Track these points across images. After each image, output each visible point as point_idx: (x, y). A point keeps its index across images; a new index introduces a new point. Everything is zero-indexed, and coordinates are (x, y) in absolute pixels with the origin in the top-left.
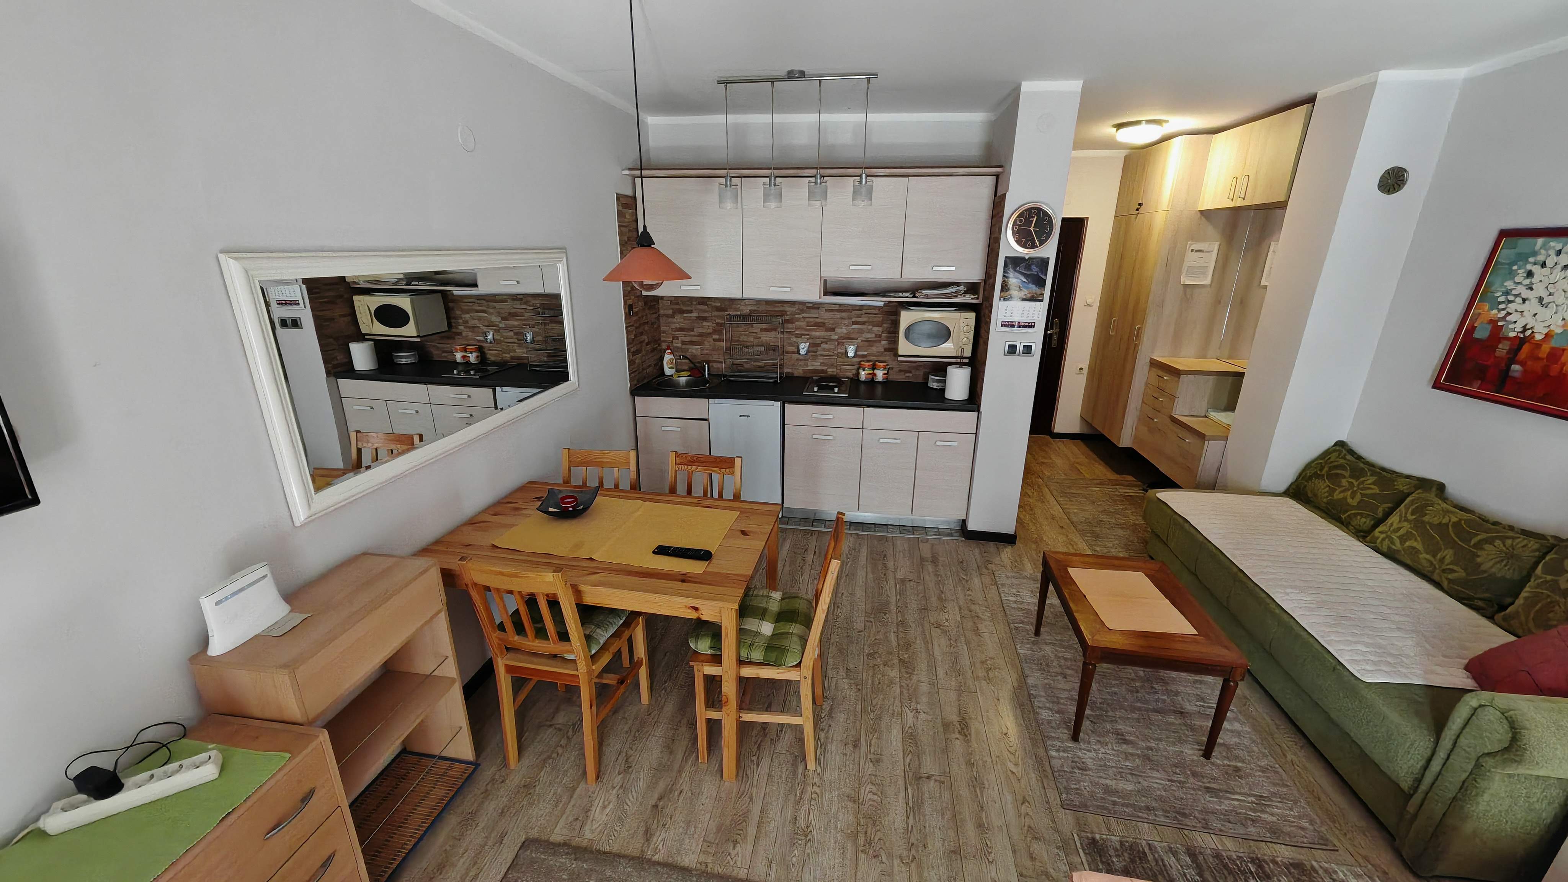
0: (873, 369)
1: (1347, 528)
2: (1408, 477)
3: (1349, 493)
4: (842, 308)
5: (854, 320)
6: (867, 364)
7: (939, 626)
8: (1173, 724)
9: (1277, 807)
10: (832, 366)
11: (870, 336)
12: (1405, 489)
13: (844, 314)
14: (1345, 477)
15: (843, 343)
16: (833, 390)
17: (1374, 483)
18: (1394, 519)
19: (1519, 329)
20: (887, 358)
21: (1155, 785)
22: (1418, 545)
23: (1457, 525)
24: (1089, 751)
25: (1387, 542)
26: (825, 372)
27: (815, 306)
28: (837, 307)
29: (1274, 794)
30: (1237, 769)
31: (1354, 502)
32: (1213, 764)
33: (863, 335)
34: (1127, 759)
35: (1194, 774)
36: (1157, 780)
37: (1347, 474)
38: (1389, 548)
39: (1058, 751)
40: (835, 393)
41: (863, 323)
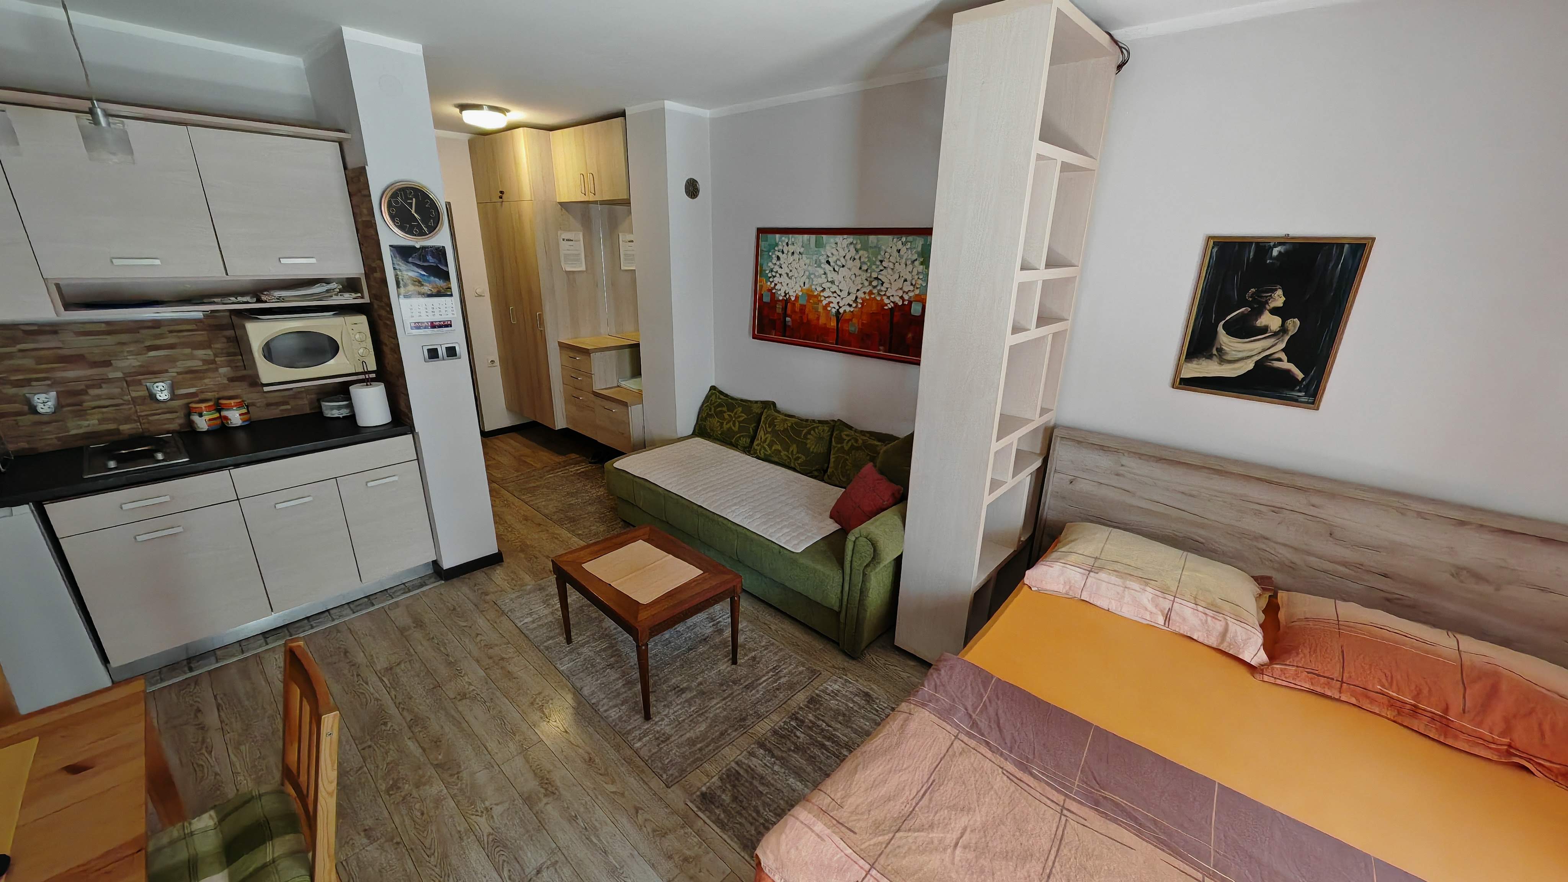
0: (219, 411)
1: (737, 447)
2: (756, 402)
3: (731, 423)
4: (112, 328)
5: (148, 343)
6: (203, 405)
7: (463, 696)
8: (704, 653)
9: (785, 669)
10: (127, 420)
11: (196, 364)
12: (759, 411)
13: (124, 337)
14: (725, 412)
15: (140, 380)
16: (153, 457)
17: (742, 412)
18: (761, 434)
19: (783, 294)
20: (238, 391)
21: (718, 711)
22: (779, 448)
23: (792, 427)
24: (663, 720)
25: (763, 451)
26: (117, 431)
27: (51, 329)
28: (103, 327)
29: (779, 661)
30: (754, 658)
31: (736, 429)
32: (740, 666)
33: (179, 364)
34: (690, 705)
35: (734, 683)
36: (716, 707)
37: (725, 409)
38: (765, 454)
39: (640, 740)
40: (159, 461)
41: (171, 347)
